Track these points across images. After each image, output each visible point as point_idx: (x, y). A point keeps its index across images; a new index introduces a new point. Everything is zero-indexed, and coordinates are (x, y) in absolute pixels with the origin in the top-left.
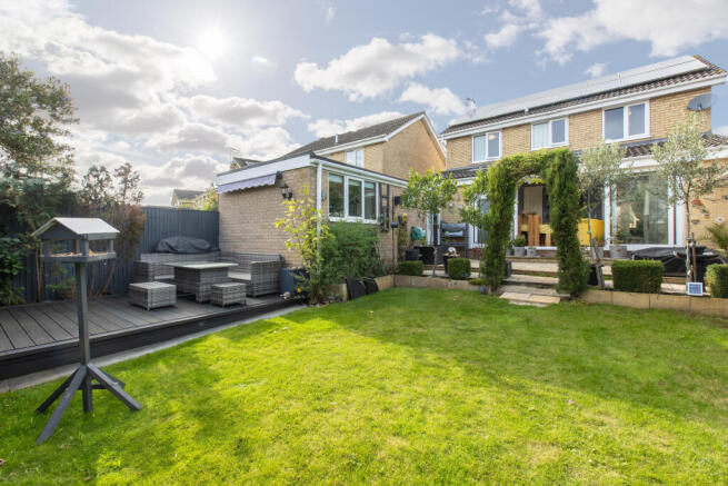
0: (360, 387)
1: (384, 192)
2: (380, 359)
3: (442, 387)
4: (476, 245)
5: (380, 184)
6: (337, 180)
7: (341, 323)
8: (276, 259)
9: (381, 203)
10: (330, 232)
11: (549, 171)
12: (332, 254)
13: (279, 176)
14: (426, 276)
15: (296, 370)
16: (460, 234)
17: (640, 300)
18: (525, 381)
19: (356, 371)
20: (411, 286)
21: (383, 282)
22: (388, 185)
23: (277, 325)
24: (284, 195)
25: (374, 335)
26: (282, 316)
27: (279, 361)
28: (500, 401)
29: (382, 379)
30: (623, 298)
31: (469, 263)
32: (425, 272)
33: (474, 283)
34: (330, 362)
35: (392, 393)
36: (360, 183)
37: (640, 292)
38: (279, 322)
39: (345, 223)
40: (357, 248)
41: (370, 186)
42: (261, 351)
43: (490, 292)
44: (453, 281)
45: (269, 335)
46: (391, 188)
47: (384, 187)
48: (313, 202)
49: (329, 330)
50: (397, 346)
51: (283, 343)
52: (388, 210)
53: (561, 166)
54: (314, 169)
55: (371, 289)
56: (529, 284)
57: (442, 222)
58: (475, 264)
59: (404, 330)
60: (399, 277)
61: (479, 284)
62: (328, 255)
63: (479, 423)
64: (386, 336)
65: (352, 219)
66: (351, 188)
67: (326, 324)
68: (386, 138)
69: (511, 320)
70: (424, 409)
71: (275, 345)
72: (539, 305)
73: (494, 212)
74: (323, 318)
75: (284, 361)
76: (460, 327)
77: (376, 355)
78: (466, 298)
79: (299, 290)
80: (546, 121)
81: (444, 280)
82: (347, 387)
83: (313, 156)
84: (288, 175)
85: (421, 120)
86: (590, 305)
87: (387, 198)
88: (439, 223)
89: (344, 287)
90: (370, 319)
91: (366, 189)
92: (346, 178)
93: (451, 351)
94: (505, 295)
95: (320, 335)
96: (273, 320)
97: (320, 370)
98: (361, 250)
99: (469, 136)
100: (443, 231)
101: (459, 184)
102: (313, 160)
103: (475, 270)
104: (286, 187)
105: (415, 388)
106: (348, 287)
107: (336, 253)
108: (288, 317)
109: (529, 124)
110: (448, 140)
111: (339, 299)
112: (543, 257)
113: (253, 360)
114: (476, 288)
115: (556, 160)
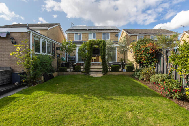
0: (72, 113)
1: (53, 46)
2: (72, 101)
3: (96, 105)
4: (78, 62)
5: (52, 43)
6: (38, 39)
7: (48, 91)
8: (9, 69)
9: (52, 49)
10: (37, 58)
11: (101, 45)
12: (37, 66)
13: (8, 34)
14: (68, 71)
15: (40, 116)
16: (74, 59)
17: (116, 73)
18: (112, 97)
19: (66, 108)
20: (64, 75)
21: (55, 74)
22: (54, 44)
23: (17, 97)
24: (12, 42)
25: (64, 93)
26: (17, 93)
27: (29, 114)
28: (111, 104)
29: (77, 108)
30: (114, 73)
31: (80, 67)
32: (68, 70)
33: (83, 72)
34: (54, 108)
35: (84, 112)
36: (46, 41)
37: (117, 71)
38: (18, 96)
39: (41, 55)
40: (47, 64)
41: (49, 43)
42: (14, 112)
43: (87, 74)
44: (77, 72)
45: (15, 103)
46: (55, 45)
47: (53, 44)
48: (29, 46)
49: (44, 95)
50: (74, 95)
51: (25, 105)
52: (54, 51)
53: (104, 44)
54: (28, 34)
55: (52, 77)
56: (95, 72)
57: (68, 56)
58: (82, 67)
59: (72, 89)
60: (60, 72)
61: (84, 72)
62: (36, 66)
63: (112, 112)
64: (68, 92)
65: (44, 54)
66: (43, 43)
67: (42, 93)
68: (48, 29)
69: (97, 81)
70: (96, 113)
71: (21, 107)
72: (100, 77)
73: (88, 54)
74: (39, 90)
75: (31, 114)
76: (87, 85)
77: (69, 100)
78: (82, 77)
79: (24, 81)
80: (92, 33)
81: (74, 72)
82: (67, 116)
83: (28, 29)
84: (13, 34)
85: (59, 26)
86: (109, 75)
87: (54, 48)
88: (67, 56)
89: (43, 78)
90: (58, 88)
91: (48, 44)
92: (41, 40)
93: (90, 93)
94: (91, 75)
95: (42, 98)
96: (13, 96)
97: (52, 112)
98: (48, 64)
99: (74, 33)
100: (69, 58)
101: (77, 45)
102: (29, 30)
103: (82, 69)
104: (13, 39)
105: (89, 107)
106: (44, 77)
107: (40, 65)
108: (21, 93)
109: (88, 33)
110: (68, 33)
111: (41, 82)
112: (94, 65)
113: (13, 119)
114: (83, 74)
115: (102, 42)
